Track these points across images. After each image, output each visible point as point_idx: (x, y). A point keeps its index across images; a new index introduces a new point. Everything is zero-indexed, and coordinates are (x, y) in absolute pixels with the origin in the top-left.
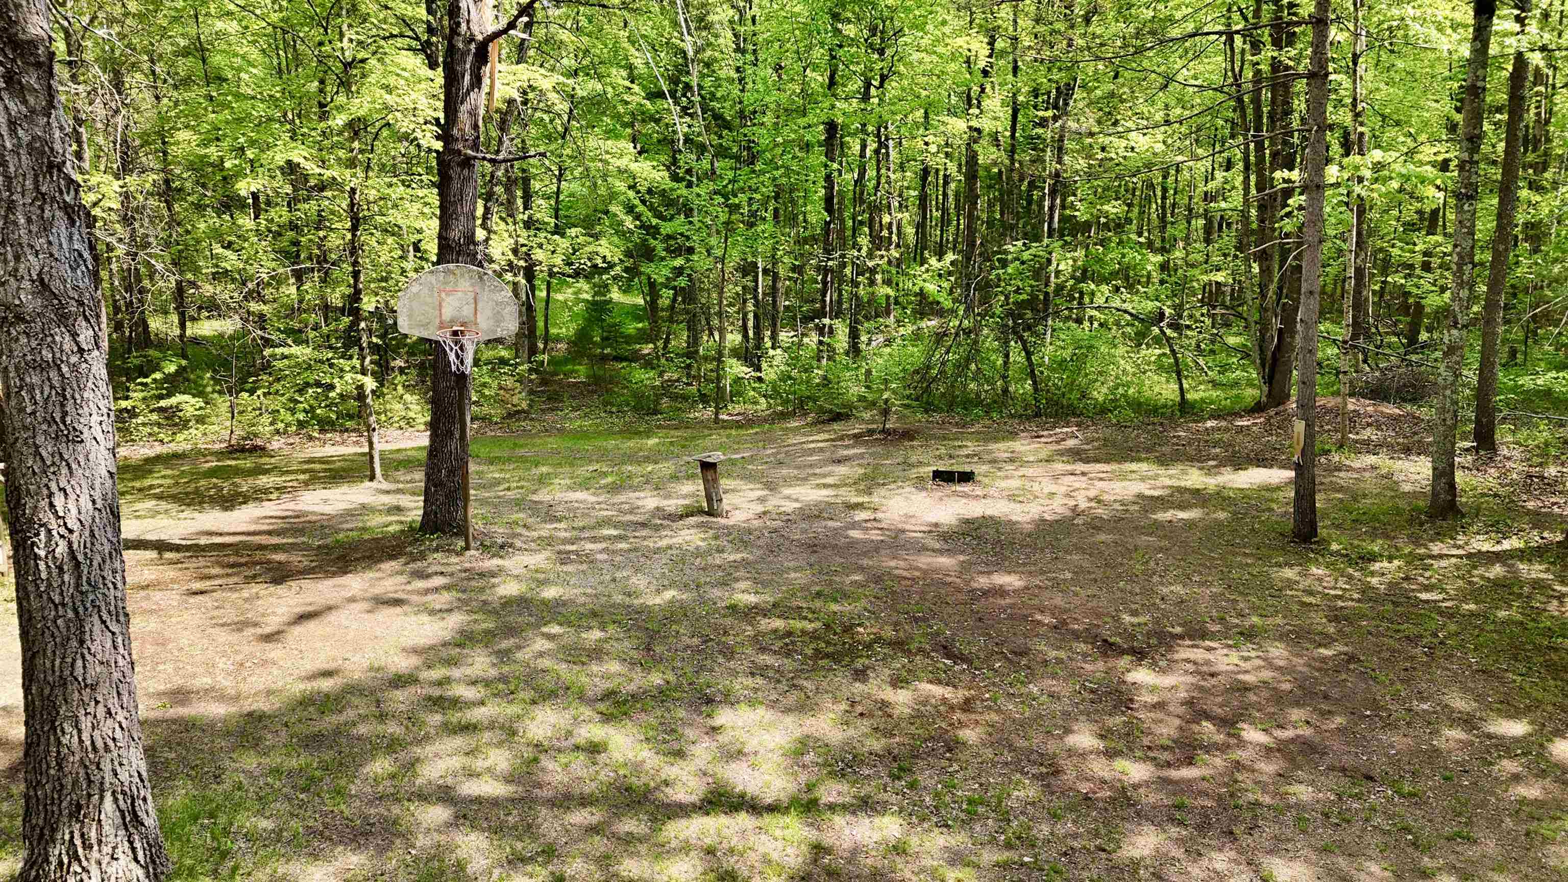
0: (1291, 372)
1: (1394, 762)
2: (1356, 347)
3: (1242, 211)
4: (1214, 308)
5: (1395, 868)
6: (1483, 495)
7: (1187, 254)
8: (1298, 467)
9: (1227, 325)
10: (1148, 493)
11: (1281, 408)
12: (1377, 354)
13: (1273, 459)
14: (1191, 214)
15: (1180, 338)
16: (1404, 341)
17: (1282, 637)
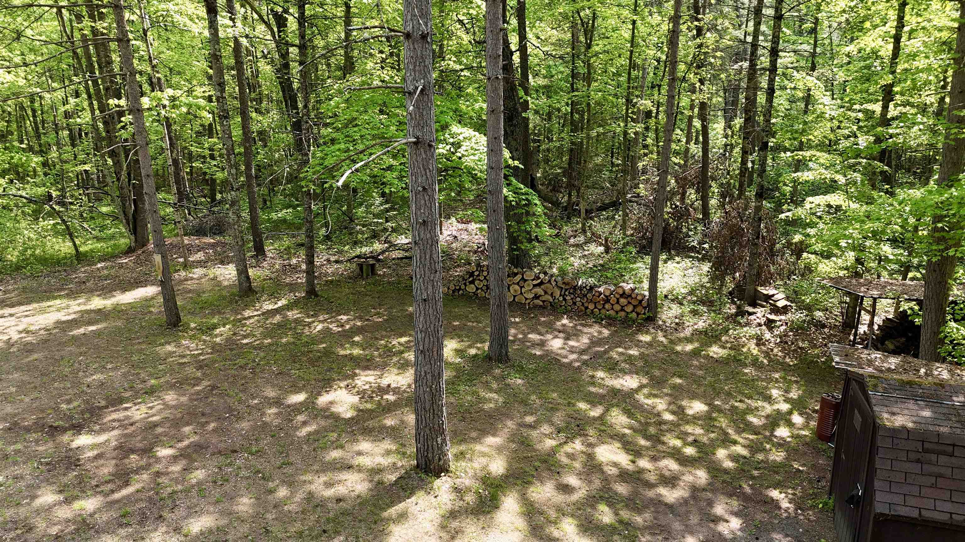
0: (147, 225)
1: (246, 438)
2: (183, 206)
3: (93, 125)
4: (87, 189)
5: (255, 495)
6: (264, 280)
7: (60, 154)
8: (162, 284)
9: (99, 200)
10: (64, 319)
11: (145, 248)
12: (196, 209)
13: (146, 281)
14: (57, 128)
15: (67, 211)
16: (209, 200)
17: (172, 387)
